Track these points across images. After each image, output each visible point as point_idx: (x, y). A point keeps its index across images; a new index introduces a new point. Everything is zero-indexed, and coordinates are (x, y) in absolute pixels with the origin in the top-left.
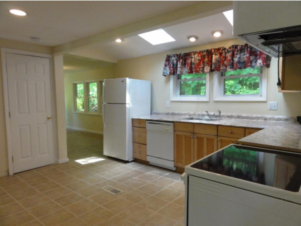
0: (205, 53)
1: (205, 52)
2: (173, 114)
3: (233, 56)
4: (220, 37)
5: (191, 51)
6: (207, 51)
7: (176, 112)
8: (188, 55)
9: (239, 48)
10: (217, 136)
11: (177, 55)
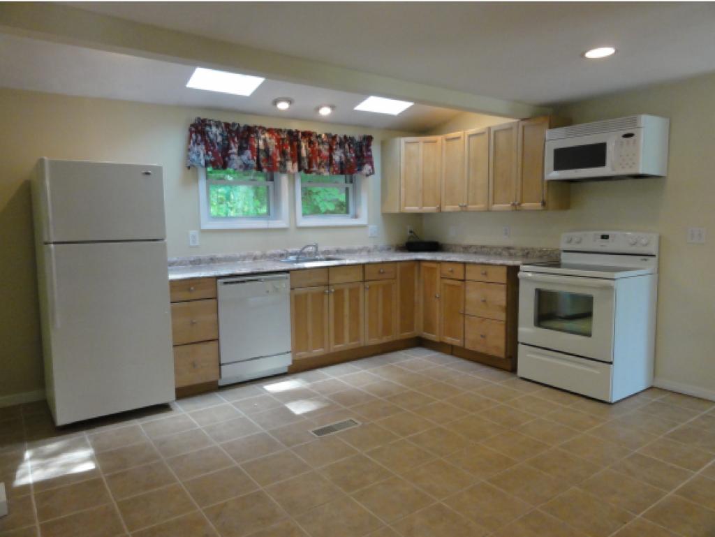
0: (284, 136)
1: (286, 133)
2: (213, 260)
3: (331, 150)
4: (327, 116)
5: (258, 124)
6: (290, 133)
7: (220, 255)
8: (250, 130)
9: (338, 139)
10: (364, 281)
11: (227, 125)
